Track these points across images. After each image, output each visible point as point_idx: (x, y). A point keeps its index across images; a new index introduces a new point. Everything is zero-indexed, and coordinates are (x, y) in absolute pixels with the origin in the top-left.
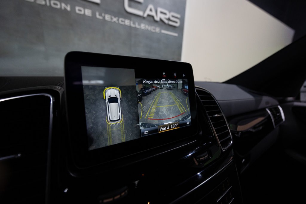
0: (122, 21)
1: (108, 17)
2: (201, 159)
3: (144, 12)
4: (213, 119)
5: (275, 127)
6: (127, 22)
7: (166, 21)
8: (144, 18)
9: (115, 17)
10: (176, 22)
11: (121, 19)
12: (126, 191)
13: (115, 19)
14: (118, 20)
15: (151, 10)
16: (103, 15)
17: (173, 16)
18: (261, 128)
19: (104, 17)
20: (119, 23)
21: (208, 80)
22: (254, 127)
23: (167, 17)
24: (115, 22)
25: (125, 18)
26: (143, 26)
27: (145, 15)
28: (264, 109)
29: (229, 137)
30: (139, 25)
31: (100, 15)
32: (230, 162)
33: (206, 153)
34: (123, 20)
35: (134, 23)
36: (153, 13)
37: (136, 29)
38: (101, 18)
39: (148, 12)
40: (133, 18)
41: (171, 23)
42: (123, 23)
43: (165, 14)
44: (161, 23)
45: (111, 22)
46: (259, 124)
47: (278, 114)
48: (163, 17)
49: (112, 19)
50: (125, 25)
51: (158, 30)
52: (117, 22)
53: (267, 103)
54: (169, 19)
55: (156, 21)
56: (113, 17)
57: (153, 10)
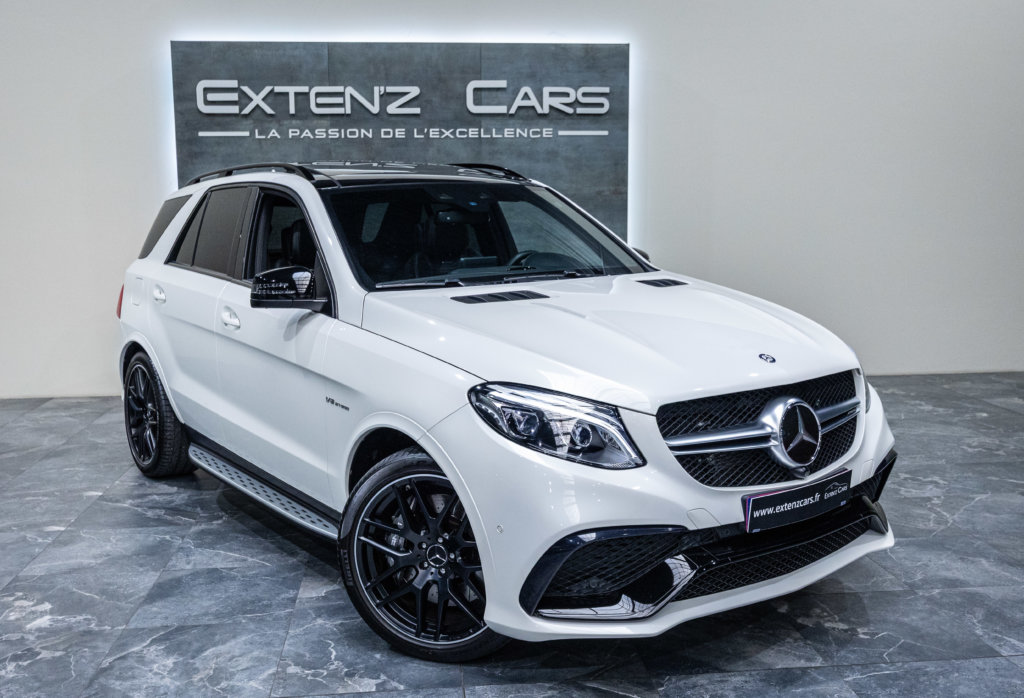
0: (461, 133)
1: (434, 133)
3: (510, 104)
6: (473, 133)
7: (570, 110)
8: (509, 116)
9: (447, 129)
10: (601, 105)
11: (459, 130)
13: (447, 133)
14: (454, 133)
15: (526, 97)
16: (426, 131)
17: (585, 95)
19: (427, 134)
20: (456, 137)
23: (570, 99)
24: (447, 136)
25: (469, 125)
26: (508, 133)
27: (513, 110)
30: (500, 131)
31: (420, 132)
34: (464, 130)
35: (488, 131)
36: (533, 102)
37: (492, 141)
38: (421, 136)
39: (519, 102)
40: (484, 122)
41: (580, 110)
42: (463, 136)
43: (567, 95)
44: (555, 113)
45: (440, 139)
48: (557, 102)
49: (442, 133)
50: (468, 138)
51: (547, 132)
52: (451, 136)
54: (576, 103)
55: (543, 115)
56: (443, 130)
57: (531, 95)
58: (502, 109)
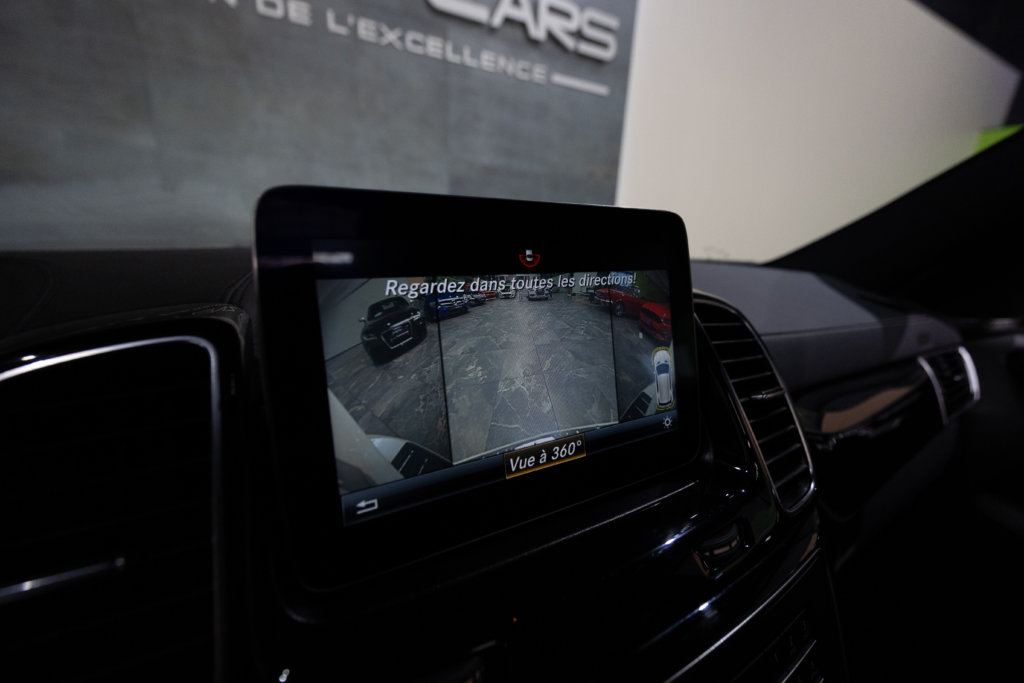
0: (416, 42)
1: (366, 29)
2: (717, 552)
3: (493, 9)
4: (753, 408)
5: (945, 420)
6: (433, 46)
7: (569, 42)
8: (491, 30)
9: (392, 27)
10: (603, 45)
11: (411, 36)
12: (478, 675)
13: (391, 36)
14: (402, 39)
15: (516, 2)
16: (351, 20)
17: (593, 24)
18: (896, 423)
19: (354, 29)
20: (405, 50)
21: (716, 256)
22: (874, 421)
23: (573, 25)
24: (390, 45)
25: (427, 30)
26: (488, 60)
27: (497, 21)
28: (912, 361)
29: (804, 466)
30: (476, 55)
31: (340, 20)
32: (812, 556)
33: (734, 531)
34: (419, 37)
35: (457, 50)
36: (523, 14)
37: (463, 69)
38: (342, 30)
39: (506, 9)
40: (454, 30)
41: (586, 48)
42: (419, 50)
43: (566, 15)
44: (550, 47)
45: (377, 45)
46: (891, 410)
47: (958, 378)
48: (558, 25)
49: (380, 34)
50: (425, 57)
51: (539, 73)
52: (398, 44)
53: (923, 338)
54: (579, 35)
55: (534, 43)
56: (384, 28)
58: (479, 13)
